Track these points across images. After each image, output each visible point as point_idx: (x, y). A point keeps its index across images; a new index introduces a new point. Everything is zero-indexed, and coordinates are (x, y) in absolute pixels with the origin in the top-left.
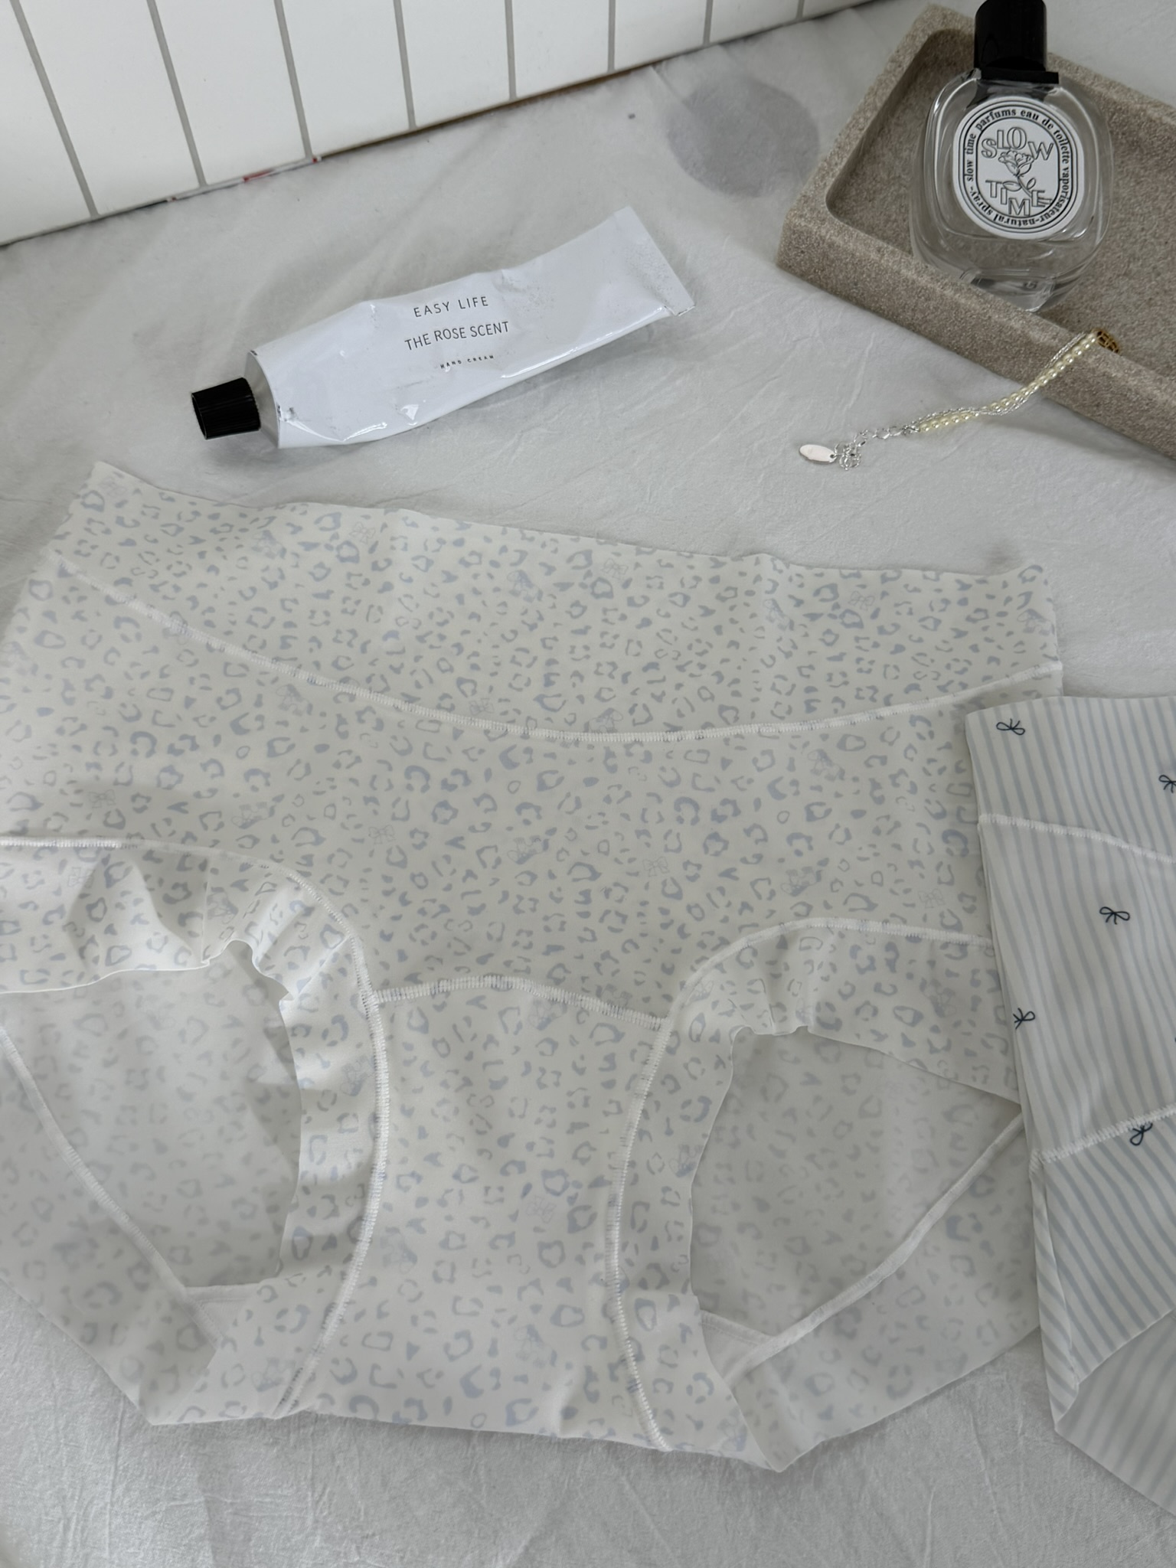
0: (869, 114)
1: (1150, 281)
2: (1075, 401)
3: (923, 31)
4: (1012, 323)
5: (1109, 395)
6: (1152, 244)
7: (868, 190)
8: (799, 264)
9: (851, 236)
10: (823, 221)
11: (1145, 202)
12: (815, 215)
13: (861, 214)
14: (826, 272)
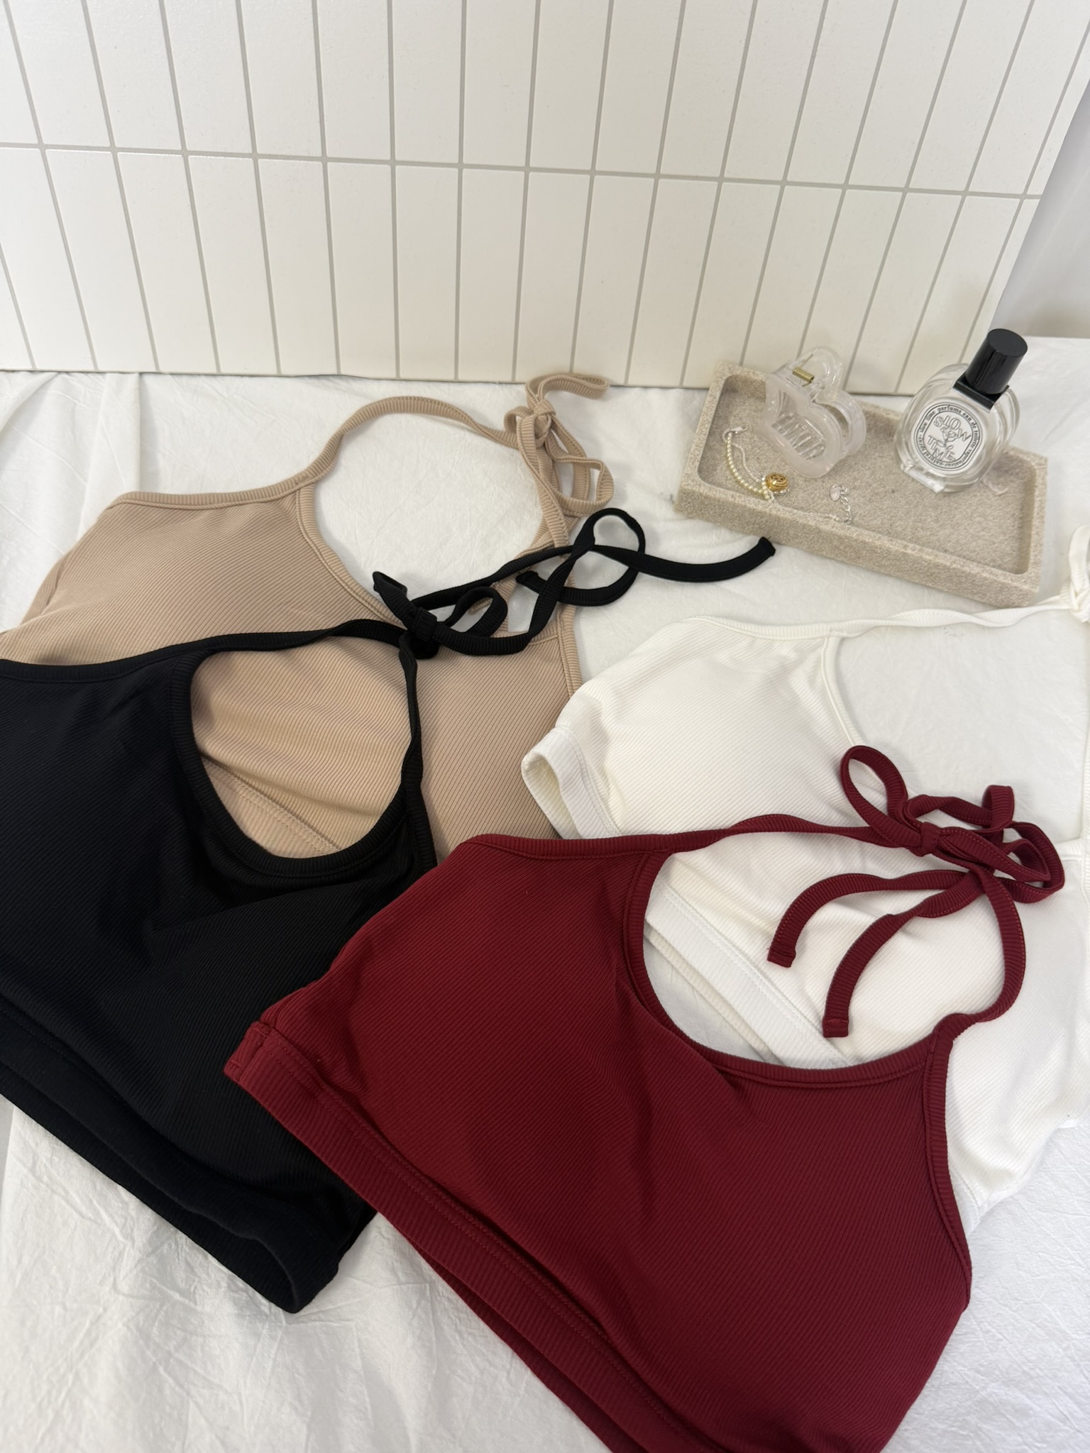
0: (707, 426)
1: (867, 490)
2: (846, 557)
3: (721, 378)
4: (810, 523)
5: (865, 552)
7: (712, 465)
8: (687, 509)
9: (716, 491)
10: (700, 485)
12: (695, 483)
13: (712, 478)
14: (703, 511)
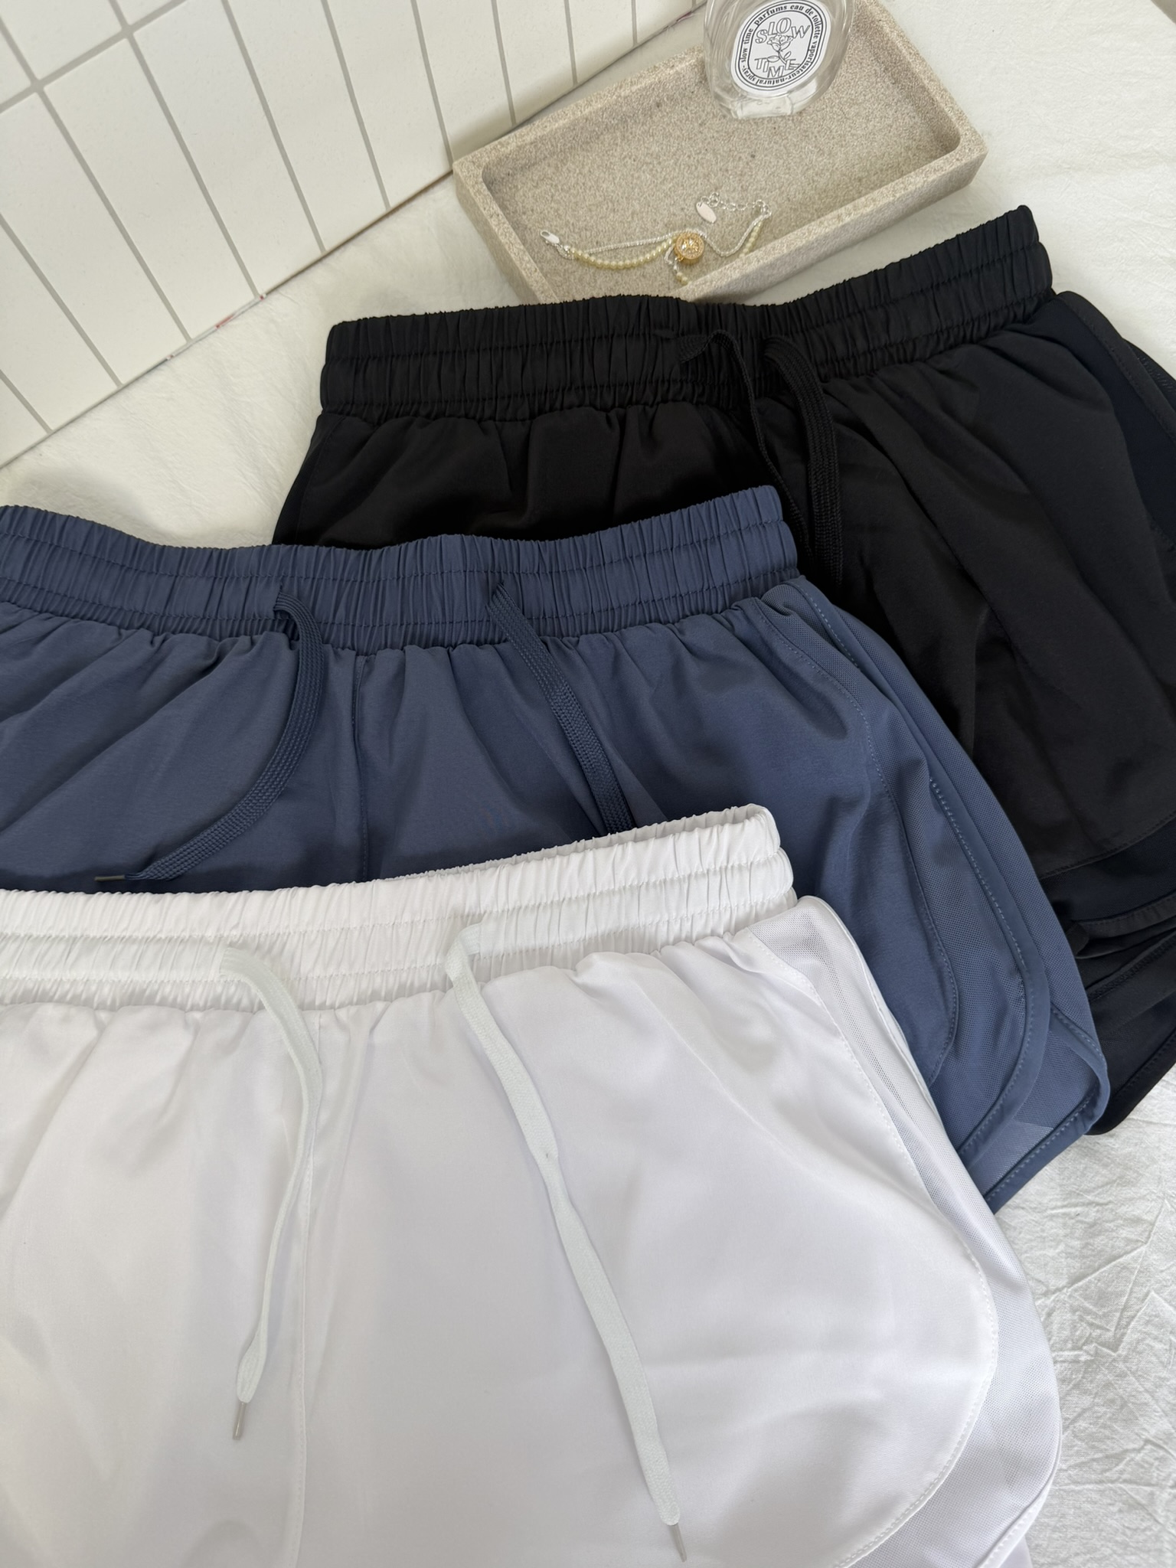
6: (702, 158)
11: (669, 141)
